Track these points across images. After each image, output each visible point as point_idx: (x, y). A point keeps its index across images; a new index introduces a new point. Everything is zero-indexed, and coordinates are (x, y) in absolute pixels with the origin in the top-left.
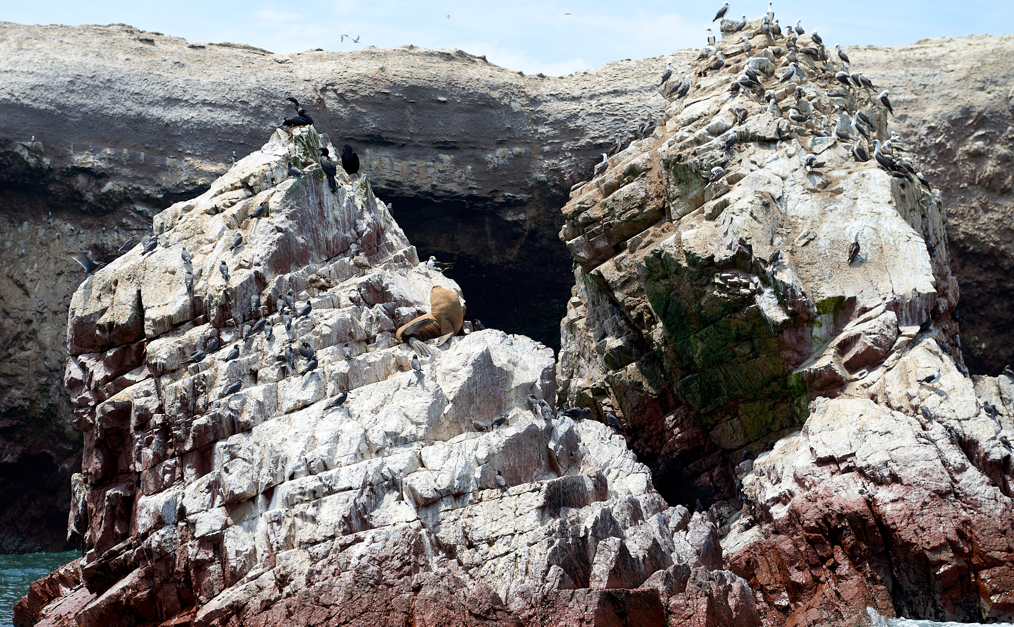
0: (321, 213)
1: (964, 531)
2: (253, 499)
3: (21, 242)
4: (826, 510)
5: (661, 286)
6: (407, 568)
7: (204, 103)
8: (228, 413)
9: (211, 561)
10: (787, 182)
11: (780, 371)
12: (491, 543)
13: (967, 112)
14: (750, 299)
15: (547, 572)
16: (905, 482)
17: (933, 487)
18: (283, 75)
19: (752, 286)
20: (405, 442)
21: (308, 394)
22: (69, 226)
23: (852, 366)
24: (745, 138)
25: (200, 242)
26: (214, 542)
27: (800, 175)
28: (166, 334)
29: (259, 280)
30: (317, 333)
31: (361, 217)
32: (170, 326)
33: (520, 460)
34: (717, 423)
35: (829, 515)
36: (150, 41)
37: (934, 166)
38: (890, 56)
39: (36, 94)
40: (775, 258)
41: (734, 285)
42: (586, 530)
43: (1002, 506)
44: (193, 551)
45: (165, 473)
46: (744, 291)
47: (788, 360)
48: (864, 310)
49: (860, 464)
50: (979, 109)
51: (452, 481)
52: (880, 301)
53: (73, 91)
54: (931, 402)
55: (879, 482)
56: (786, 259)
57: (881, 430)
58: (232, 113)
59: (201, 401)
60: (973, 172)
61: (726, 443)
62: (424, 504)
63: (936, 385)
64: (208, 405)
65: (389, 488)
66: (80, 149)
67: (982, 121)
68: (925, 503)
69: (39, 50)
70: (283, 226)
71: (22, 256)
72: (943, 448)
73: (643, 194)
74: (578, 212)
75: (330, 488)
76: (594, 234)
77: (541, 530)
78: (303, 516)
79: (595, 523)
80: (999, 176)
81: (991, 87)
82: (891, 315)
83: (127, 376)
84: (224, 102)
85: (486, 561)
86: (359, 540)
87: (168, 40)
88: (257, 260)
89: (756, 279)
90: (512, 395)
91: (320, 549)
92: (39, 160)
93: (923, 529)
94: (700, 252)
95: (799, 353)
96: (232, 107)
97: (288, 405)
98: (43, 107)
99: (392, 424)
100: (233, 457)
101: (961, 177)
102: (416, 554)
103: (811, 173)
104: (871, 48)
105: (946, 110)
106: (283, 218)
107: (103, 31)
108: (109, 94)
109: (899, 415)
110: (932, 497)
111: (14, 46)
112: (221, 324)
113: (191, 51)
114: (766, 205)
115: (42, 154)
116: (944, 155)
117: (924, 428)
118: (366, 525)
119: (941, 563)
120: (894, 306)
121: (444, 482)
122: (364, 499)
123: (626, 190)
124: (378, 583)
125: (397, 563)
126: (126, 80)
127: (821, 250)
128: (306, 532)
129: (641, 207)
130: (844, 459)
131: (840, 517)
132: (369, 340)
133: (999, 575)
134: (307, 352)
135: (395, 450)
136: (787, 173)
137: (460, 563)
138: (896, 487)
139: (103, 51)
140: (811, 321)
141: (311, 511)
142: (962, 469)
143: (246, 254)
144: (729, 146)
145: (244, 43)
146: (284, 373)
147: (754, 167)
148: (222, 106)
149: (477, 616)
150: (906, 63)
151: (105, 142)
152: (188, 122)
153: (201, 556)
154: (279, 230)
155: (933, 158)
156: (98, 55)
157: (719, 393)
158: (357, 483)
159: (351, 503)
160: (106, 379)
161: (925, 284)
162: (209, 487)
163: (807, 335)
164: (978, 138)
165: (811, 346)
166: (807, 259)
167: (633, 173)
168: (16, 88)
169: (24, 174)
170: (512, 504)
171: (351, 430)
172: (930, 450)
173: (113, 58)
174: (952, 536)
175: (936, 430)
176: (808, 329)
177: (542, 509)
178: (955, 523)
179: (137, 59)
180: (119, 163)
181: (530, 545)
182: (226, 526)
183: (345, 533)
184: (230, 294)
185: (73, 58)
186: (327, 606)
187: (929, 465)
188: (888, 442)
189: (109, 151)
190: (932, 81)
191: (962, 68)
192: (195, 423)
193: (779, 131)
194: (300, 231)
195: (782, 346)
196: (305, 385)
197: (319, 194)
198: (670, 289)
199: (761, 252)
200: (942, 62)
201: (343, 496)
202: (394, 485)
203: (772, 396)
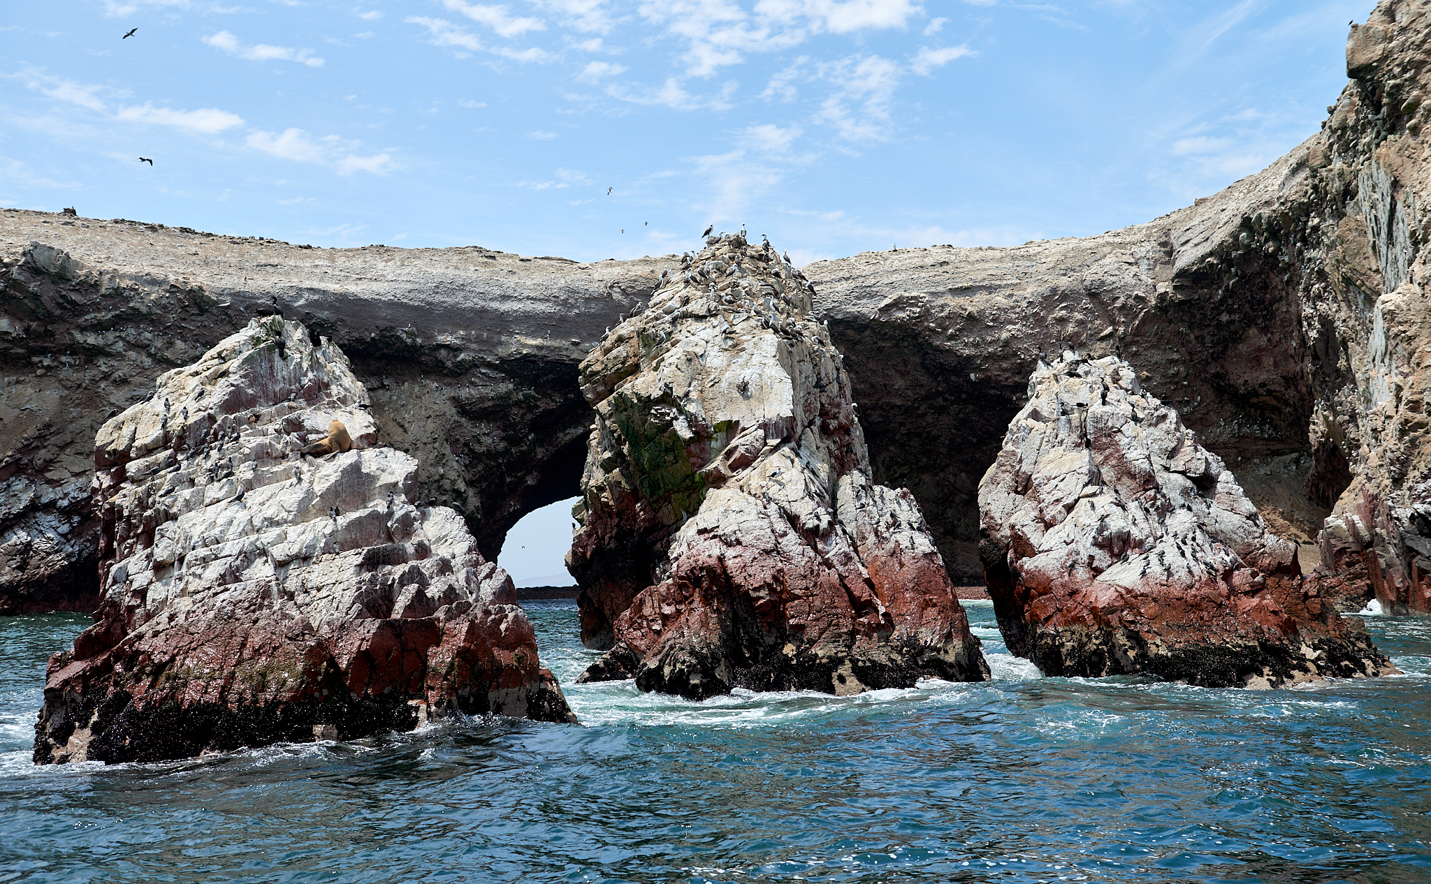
0: (272, 374)
1: (778, 577)
2: (173, 564)
3: (403, 396)
4: (694, 565)
5: (623, 416)
6: (252, 608)
7: (528, 298)
8: (164, 507)
9: (138, 606)
10: (709, 345)
11: (689, 472)
12: (319, 590)
13: (1054, 291)
14: (670, 424)
15: (350, 608)
16: (744, 544)
17: (762, 548)
18: (584, 277)
19: (672, 415)
20: (278, 524)
21: (220, 495)
22: (436, 384)
23: (733, 468)
24: (686, 316)
25: (181, 395)
26: (142, 594)
27: (719, 339)
28: (143, 456)
29: (212, 419)
30: (241, 453)
31: (305, 375)
32: (148, 451)
33: (362, 534)
34: (660, 507)
35: (695, 568)
36: (493, 258)
37: (1032, 329)
38: (1003, 254)
39: (412, 295)
40: (687, 395)
41: (662, 414)
42: (394, 580)
43: (807, 559)
44: (128, 600)
45: (126, 548)
46: (667, 418)
47: (694, 464)
48: (744, 429)
49: (720, 532)
50: (1063, 289)
51: (301, 549)
52: (754, 422)
53: (437, 293)
54: (774, 491)
55: (729, 545)
56: (694, 395)
57: (738, 510)
58: (547, 304)
59: (150, 500)
60: (1059, 332)
61: (666, 522)
62: (281, 565)
63: (779, 478)
64: (154, 503)
65: (260, 555)
66: (442, 332)
67: (1064, 297)
68: (755, 558)
69: (415, 266)
70: (235, 383)
71: (403, 406)
72: (774, 520)
73: (625, 354)
74: (587, 367)
75: (216, 556)
76: (596, 382)
77: (355, 579)
78: (194, 574)
79: (402, 576)
80: (1077, 334)
81: (1072, 273)
82: (761, 432)
83: (122, 485)
84: (542, 297)
85: (312, 601)
86: (227, 590)
87: (507, 256)
88: (211, 405)
89: (674, 410)
90: (377, 491)
91: (199, 596)
92: (414, 340)
93: (750, 576)
94: (643, 393)
95: (702, 459)
96: (548, 301)
97: (207, 501)
98: (416, 304)
99: (269, 513)
100: (163, 536)
101: (1051, 336)
102: (263, 598)
103: (726, 338)
104: (990, 248)
105: (1039, 289)
106: (237, 377)
107: (460, 251)
108: (462, 294)
109: (752, 499)
110: (760, 554)
111: (399, 263)
112: (178, 449)
113: (521, 263)
114: (690, 360)
115: (416, 336)
116: (1039, 321)
117: (765, 508)
118: (237, 580)
119: (760, 598)
120: (764, 426)
121: (295, 550)
122: (238, 562)
123: (615, 352)
124: (230, 618)
125: (246, 604)
126: (474, 284)
127: (721, 390)
128: (194, 585)
129: (623, 363)
130: (712, 530)
131: (702, 569)
132: (284, 456)
133: (796, 606)
134: (230, 465)
135: (269, 529)
136: (710, 338)
137: (296, 604)
138: (738, 547)
139: (459, 265)
140: (710, 437)
141: (199, 571)
142: (785, 534)
143: (205, 402)
144: (674, 322)
145: (559, 257)
146: (212, 480)
147: (688, 334)
148: (540, 300)
149: (290, 639)
150: (1013, 258)
151: (459, 326)
152: (516, 311)
153: (133, 603)
154: (232, 385)
155: (1031, 323)
156: (456, 268)
157: (659, 488)
158: (235, 552)
159: (228, 566)
160: (110, 487)
161: (786, 412)
162: (147, 557)
163: (707, 447)
164: (1062, 308)
165: (710, 454)
166: (711, 395)
167: (621, 340)
168: (398, 291)
169: (404, 350)
170: (339, 564)
171: (242, 516)
172: (765, 523)
173: (466, 270)
174: (769, 580)
175: (773, 508)
176: (708, 443)
177: (361, 566)
178: (773, 571)
179: (483, 270)
180: (469, 340)
181: (344, 590)
182: (151, 582)
183: (219, 585)
184: (185, 429)
185: (439, 270)
186: (192, 634)
187: (762, 532)
188: (740, 518)
189: (462, 333)
190: (1030, 270)
191: (1051, 261)
192: (145, 514)
193: (709, 310)
194: (251, 385)
195: (690, 454)
196: (221, 488)
197: (271, 361)
198: (629, 418)
199: (678, 391)
200: (1038, 257)
201: (224, 560)
202: (264, 553)
203: (687, 488)
